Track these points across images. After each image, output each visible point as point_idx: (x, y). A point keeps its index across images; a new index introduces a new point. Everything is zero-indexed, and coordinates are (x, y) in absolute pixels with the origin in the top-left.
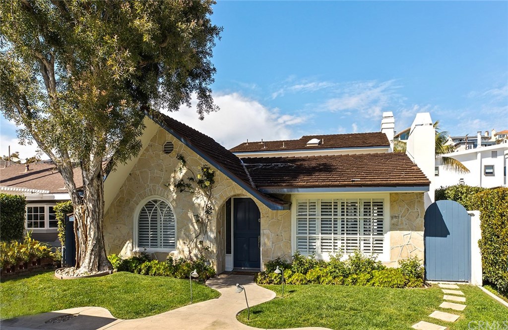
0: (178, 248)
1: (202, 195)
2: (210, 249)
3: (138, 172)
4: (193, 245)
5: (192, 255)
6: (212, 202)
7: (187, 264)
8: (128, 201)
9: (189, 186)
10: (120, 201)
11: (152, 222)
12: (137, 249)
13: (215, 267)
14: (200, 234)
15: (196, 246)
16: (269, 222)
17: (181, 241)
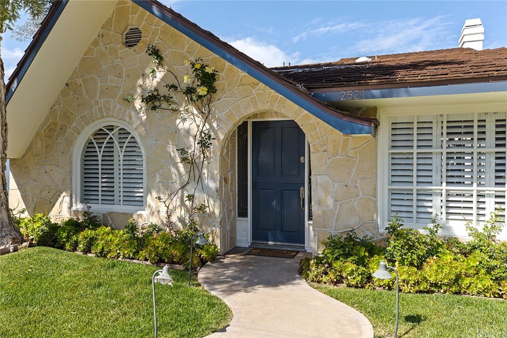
0: (149, 206)
1: (193, 114)
2: (207, 209)
3: (79, 81)
4: (176, 201)
5: (174, 219)
6: (211, 126)
7: (164, 235)
8: (63, 128)
9: (167, 99)
10: (51, 129)
11: (104, 163)
12: (79, 206)
13: (218, 242)
14: (188, 183)
15: (183, 204)
16: (329, 161)
17: (155, 194)
